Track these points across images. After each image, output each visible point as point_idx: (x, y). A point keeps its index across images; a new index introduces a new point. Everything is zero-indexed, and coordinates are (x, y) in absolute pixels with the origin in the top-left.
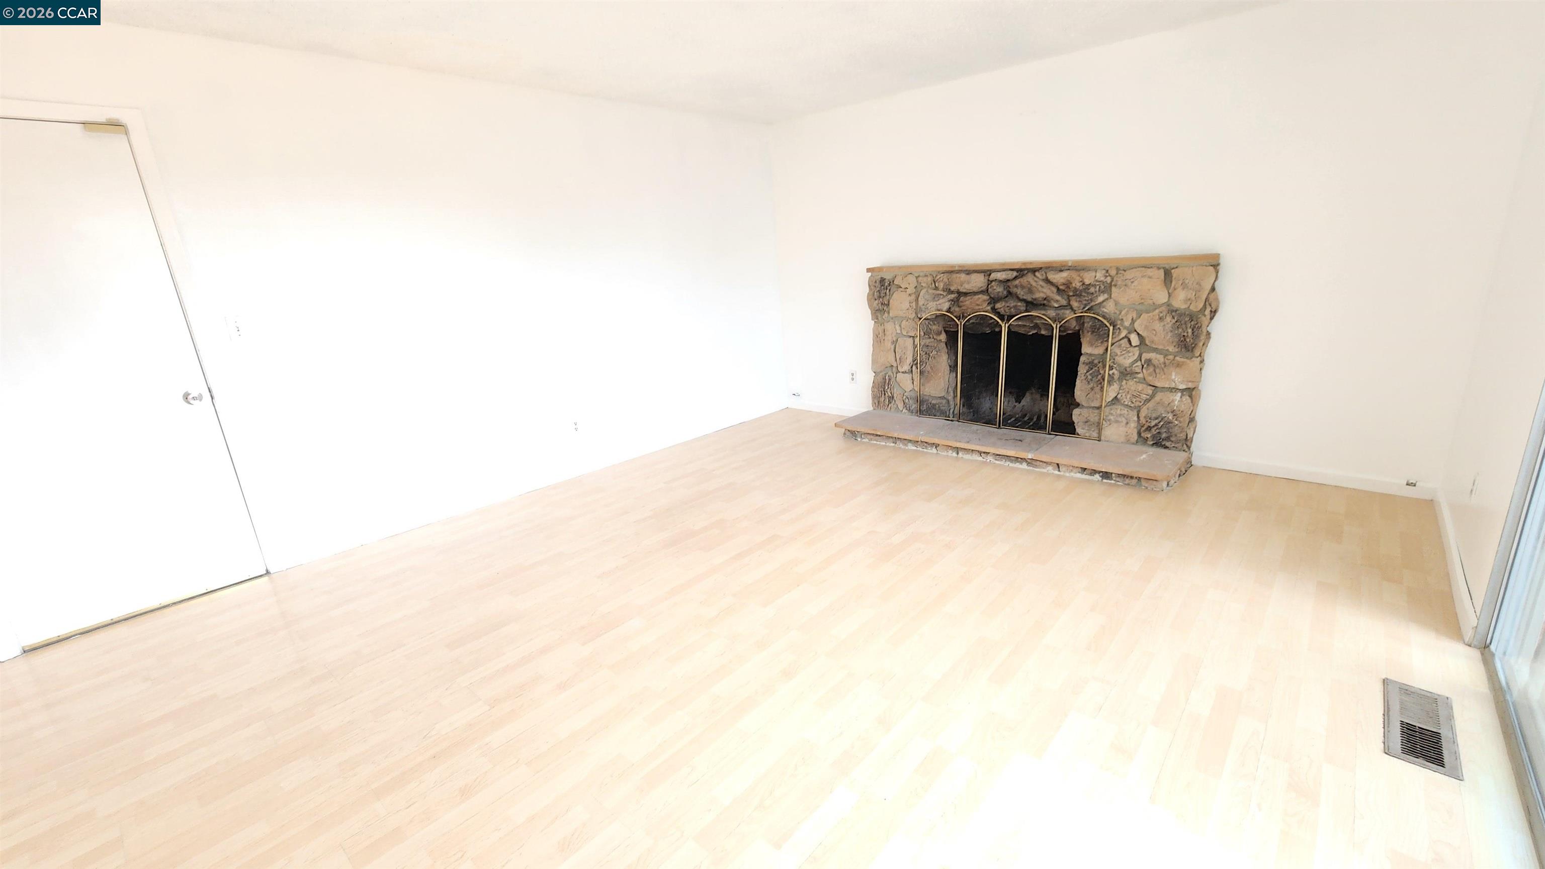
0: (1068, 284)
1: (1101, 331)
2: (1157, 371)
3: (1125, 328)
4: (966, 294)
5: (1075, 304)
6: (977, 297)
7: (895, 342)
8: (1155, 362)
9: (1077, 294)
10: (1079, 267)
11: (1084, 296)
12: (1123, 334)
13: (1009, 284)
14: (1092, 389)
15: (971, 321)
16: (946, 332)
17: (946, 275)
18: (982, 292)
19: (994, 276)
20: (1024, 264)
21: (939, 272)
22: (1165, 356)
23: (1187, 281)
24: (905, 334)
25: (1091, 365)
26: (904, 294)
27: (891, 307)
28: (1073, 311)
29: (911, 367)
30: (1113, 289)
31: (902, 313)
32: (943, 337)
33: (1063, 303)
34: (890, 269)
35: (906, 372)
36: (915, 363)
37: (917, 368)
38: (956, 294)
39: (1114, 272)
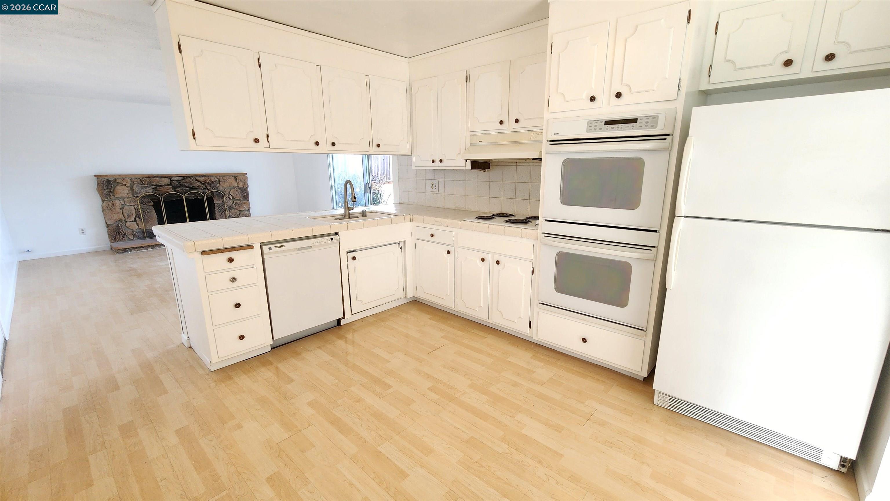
0: (205, 181)
1: (221, 195)
2: (240, 206)
3: (227, 194)
4: (160, 186)
5: (209, 188)
6: (166, 187)
7: (122, 209)
8: (239, 203)
9: (209, 184)
10: (207, 176)
11: (212, 185)
12: (227, 196)
13: (180, 182)
14: (221, 214)
15: (166, 196)
16: (153, 201)
17: (148, 179)
18: (168, 185)
19: (173, 179)
20: (186, 174)
21: (143, 177)
22: (241, 201)
23: (241, 180)
24: (128, 204)
25: (219, 207)
26: (124, 187)
27: (115, 193)
28: (208, 190)
29: (135, 218)
30: (221, 182)
31: (124, 195)
32: (152, 204)
33: (205, 187)
34: (112, 176)
35: (132, 221)
36: (138, 216)
37: (140, 218)
38: (155, 186)
39: (219, 178)
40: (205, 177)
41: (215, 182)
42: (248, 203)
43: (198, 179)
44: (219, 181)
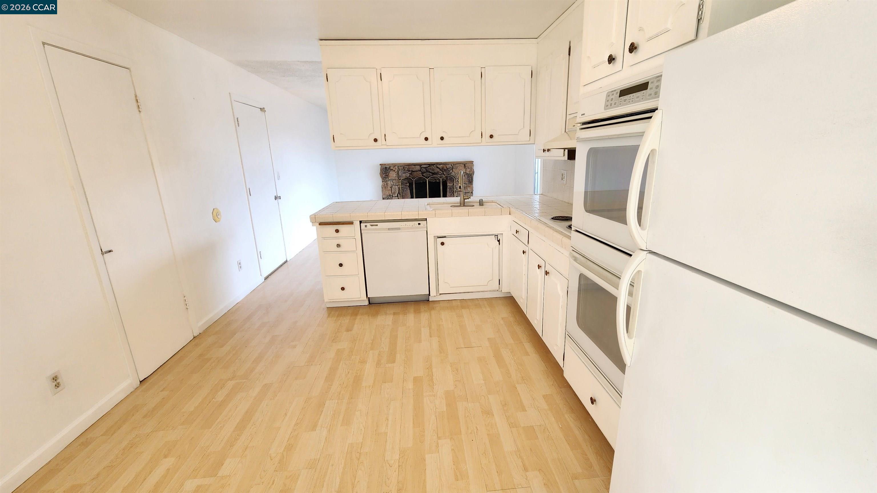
0: (443, 168)
1: (452, 180)
3: (457, 178)
4: (414, 171)
5: (445, 173)
6: (418, 172)
7: (391, 187)
9: (445, 170)
10: (445, 164)
11: (447, 171)
12: (457, 180)
13: (426, 168)
14: (451, 195)
15: (417, 179)
16: (409, 183)
17: (407, 166)
18: (419, 171)
19: (422, 166)
20: (431, 163)
21: (405, 165)
22: (466, 185)
23: (469, 167)
24: (395, 184)
25: (450, 188)
26: (394, 172)
27: (389, 176)
28: (444, 175)
29: (398, 195)
30: (453, 169)
31: (393, 178)
32: (408, 184)
33: (442, 173)
34: (388, 164)
35: (396, 197)
36: (399, 193)
37: (400, 195)
38: (411, 172)
39: (453, 165)
40: (443, 165)
41: (449, 168)
42: (472, 186)
43: (438, 166)
44: (452, 168)
